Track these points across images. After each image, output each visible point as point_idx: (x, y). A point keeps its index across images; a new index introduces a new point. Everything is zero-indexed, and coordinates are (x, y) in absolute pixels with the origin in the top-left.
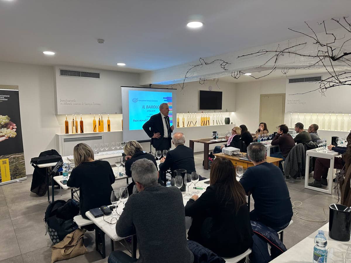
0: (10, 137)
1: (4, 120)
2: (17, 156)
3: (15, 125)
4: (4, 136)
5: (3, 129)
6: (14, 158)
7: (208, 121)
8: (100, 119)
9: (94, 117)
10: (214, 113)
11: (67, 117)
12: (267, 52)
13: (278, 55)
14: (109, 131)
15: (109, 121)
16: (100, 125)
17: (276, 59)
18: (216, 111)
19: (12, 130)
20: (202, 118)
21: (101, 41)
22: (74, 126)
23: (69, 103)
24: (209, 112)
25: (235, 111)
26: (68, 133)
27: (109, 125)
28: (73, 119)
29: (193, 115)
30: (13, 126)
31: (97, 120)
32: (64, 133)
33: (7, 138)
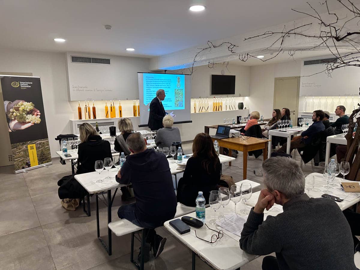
0: (36, 123)
1: (29, 107)
2: (43, 141)
3: (39, 111)
4: (30, 122)
5: (28, 115)
6: (40, 144)
7: (220, 107)
8: (111, 105)
9: (106, 103)
10: (226, 98)
11: (80, 103)
12: (273, 33)
13: (284, 37)
14: (121, 117)
15: (120, 107)
16: (112, 111)
17: (282, 41)
18: (229, 95)
19: (37, 116)
20: (214, 103)
21: (108, 27)
22: (87, 112)
23: (82, 89)
24: (221, 97)
25: (249, 96)
26: (82, 119)
27: (121, 111)
28: (86, 106)
29: (205, 100)
30: (37, 112)
31: (109, 106)
32: (78, 119)
33: (33, 124)
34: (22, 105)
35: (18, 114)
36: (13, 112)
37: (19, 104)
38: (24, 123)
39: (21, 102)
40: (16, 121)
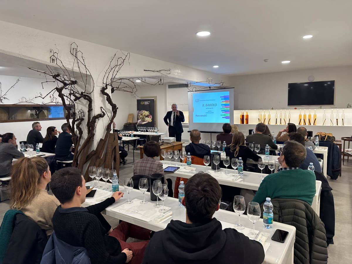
0: (149, 122)
1: (147, 114)
3: (151, 116)
4: (146, 121)
5: (146, 118)
34: (144, 113)
35: (142, 117)
36: (140, 116)
37: (143, 112)
38: (144, 121)
39: (144, 111)
40: (141, 120)
